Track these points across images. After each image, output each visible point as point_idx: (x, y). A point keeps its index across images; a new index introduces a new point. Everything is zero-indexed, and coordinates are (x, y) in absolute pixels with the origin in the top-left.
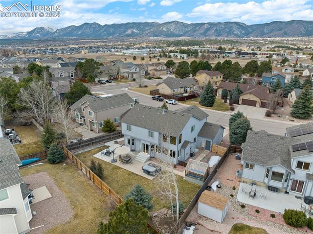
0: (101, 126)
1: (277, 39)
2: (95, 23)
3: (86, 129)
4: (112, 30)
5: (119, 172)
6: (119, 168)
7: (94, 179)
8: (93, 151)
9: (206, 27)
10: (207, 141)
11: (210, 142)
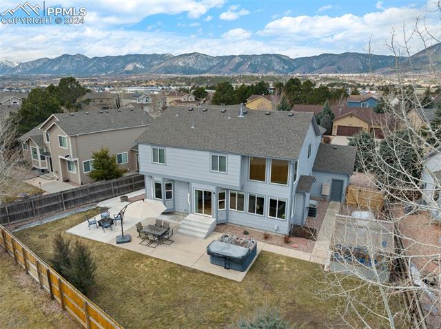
0: (87, 169)
1: (331, 75)
2: (79, 55)
3: (53, 179)
4: (104, 65)
5: (142, 267)
6: (139, 257)
7: (62, 298)
8: (67, 222)
9: (237, 60)
10: (334, 181)
11: (342, 182)
